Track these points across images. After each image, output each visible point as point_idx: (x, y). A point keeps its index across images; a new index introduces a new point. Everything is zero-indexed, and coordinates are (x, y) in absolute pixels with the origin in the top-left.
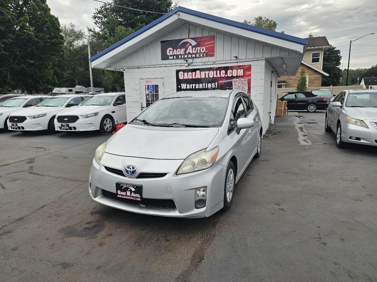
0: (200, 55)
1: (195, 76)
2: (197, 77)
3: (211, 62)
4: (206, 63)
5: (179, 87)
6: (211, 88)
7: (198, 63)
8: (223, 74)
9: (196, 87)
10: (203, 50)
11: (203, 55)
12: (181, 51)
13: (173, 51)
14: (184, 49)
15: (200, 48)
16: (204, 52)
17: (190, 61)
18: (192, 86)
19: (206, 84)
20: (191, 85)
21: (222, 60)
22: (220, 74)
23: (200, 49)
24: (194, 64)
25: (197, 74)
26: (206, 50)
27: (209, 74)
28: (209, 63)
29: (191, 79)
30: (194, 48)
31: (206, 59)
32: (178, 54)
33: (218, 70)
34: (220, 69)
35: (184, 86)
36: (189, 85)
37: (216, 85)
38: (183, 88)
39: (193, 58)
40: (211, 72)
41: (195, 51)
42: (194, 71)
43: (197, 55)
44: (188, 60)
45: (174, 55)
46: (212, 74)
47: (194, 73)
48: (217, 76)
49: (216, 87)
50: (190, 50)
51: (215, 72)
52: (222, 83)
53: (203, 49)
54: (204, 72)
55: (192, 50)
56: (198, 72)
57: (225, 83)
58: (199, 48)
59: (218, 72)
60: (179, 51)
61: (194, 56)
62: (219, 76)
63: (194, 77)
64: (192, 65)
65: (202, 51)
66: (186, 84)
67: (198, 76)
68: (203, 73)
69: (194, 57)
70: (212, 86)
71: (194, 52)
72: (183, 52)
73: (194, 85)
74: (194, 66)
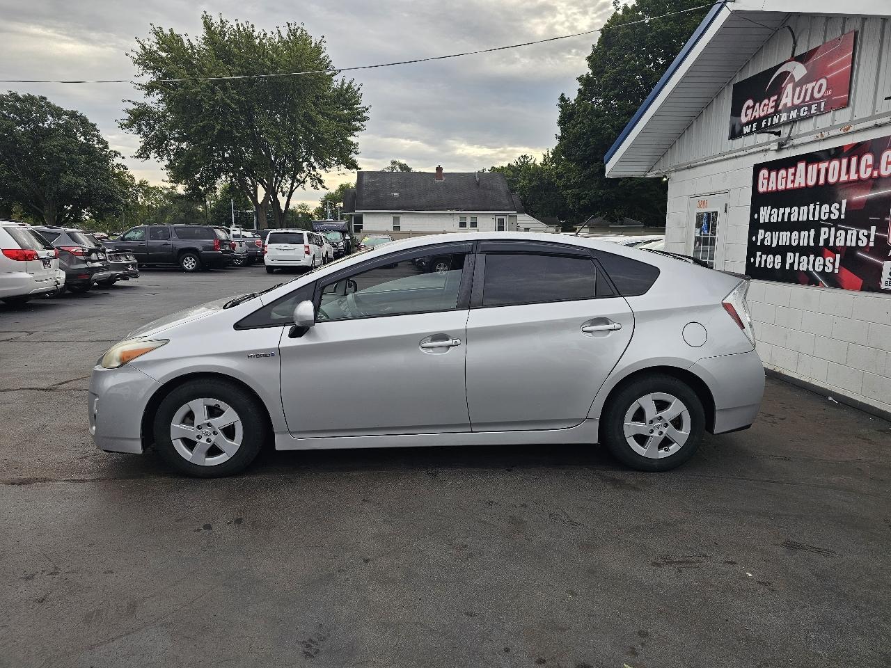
0: (810, 109)
1: (793, 181)
2: (796, 185)
3: (837, 127)
4: (826, 135)
5: (756, 216)
6: (829, 219)
7: (806, 137)
8: (867, 166)
9: (792, 216)
10: (819, 91)
11: (818, 108)
12: (768, 105)
13: (754, 107)
14: (775, 97)
15: (813, 84)
16: (823, 97)
17: (785, 131)
18: (783, 214)
19: (818, 207)
20: (782, 210)
21: (869, 114)
22: (858, 171)
23: (813, 88)
24: (796, 142)
25: (798, 174)
26: (827, 89)
27: (827, 170)
28: (832, 133)
29: (782, 191)
30: (798, 89)
31: (824, 121)
32: (762, 114)
33: (854, 155)
34: (858, 150)
35: (765, 214)
36: (776, 210)
37: (843, 211)
38: (762, 221)
39: (794, 121)
40: (835, 163)
41: (799, 98)
42: (791, 167)
43: (802, 110)
44: (781, 129)
45: (755, 120)
46: (835, 171)
47: (791, 171)
48: (849, 177)
49: (843, 217)
50: (787, 96)
51: (845, 161)
52: (859, 203)
53: (819, 88)
54: (815, 166)
55: (793, 95)
56: (801, 166)
57: (869, 202)
58: (810, 86)
59: (854, 160)
60: (765, 105)
61: (794, 114)
62: (853, 176)
63: (790, 186)
64: (791, 143)
65: (817, 95)
66: (769, 207)
67: (800, 182)
68: (813, 168)
69: (795, 116)
70: (831, 212)
71: (797, 102)
72: (772, 108)
73: (788, 210)
74: (794, 147)
